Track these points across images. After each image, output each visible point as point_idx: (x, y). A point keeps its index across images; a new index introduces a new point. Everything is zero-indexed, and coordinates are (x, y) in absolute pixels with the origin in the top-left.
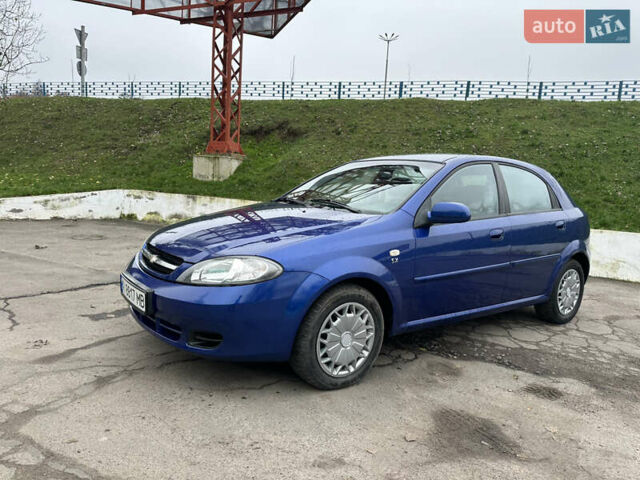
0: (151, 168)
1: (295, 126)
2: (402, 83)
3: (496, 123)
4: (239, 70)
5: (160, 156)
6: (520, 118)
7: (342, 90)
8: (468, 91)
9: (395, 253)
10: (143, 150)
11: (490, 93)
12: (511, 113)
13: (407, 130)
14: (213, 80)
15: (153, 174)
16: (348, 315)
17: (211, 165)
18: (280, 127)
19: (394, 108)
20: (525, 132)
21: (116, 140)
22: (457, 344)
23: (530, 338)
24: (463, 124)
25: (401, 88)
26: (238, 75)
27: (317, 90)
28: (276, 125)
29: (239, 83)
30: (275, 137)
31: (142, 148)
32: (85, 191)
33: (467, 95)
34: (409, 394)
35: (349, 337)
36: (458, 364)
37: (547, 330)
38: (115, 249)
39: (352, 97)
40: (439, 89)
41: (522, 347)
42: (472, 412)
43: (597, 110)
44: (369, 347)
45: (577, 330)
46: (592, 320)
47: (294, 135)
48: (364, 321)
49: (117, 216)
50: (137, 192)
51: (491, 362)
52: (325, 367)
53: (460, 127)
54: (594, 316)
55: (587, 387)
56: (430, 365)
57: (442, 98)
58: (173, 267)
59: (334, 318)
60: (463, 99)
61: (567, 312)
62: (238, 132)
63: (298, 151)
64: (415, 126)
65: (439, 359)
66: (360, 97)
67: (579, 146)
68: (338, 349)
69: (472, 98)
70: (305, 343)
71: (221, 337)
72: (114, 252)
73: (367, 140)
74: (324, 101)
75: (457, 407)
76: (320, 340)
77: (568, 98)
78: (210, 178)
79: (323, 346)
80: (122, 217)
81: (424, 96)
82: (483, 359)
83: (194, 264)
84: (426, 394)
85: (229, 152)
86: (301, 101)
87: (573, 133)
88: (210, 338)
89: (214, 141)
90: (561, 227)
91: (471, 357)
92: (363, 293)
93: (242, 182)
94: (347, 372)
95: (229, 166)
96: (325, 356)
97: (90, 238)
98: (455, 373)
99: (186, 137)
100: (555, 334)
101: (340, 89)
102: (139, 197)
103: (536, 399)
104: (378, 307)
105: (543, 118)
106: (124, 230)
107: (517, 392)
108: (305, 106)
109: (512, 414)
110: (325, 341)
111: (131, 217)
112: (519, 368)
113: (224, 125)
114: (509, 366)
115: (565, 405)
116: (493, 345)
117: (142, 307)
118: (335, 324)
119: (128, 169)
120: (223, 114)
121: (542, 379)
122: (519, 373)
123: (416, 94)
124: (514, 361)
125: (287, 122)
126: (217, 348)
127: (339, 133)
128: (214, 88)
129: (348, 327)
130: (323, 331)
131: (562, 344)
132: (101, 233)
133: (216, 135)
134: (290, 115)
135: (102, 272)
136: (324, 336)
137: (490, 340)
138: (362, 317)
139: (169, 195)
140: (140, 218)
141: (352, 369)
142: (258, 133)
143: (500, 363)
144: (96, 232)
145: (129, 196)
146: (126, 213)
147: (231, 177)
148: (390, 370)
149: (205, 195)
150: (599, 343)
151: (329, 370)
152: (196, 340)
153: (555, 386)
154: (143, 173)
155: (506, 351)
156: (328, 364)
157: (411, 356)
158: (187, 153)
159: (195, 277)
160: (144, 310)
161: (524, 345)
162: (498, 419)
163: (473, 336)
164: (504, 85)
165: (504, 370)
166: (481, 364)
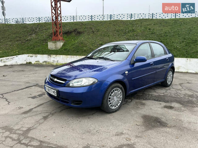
0: (34, 47)
1: (79, 30)
2: (111, 15)
3: (141, 27)
4: (60, 13)
5: (36, 42)
6: (148, 25)
7: (93, 18)
8: (131, 17)
9: (127, 72)
10: (30, 41)
11: (138, 17)
12: (145, 23)
13: (115, 30)
14: (52, 17)
15: (35, 48)
16: (116, 92)
17: (54, 44)
18: (75, 31)
19: (110, 23)
20: (150, 29)
21: (21, 38)
22: (142, 96)
23: (161, 92)
24: (131, 27)
25: (111, 17)
26: (60, 15)
27: (84, 18)
28: (74, 30)
29: (61, 17)
30: (73, 34)
31: (30, 40)
32: (14, 56)
33: (131, 18)
34: (133, 112)
35: (116, 98)
36: (144, 102)
37: (165, 89)
38: (29, 74)
39: (96, 20)
40: (122, 16)
41: (159, 95)
42: (152, 115)
43: (170, 21)
44: (121, 100)
45: (173, 88)
46: (176, 85)
47: (79, 33)
48: (120, 93)
49: (25, 63)
50: (31, 55)
51: (152, 100)
52: (110, 107)
53: (130, 28)
54: (176, 84)
55: (179, 105)
56: (136, 103)
57: (123, 19)
58: (64, 82)
59: (112, 93)
60: (130, 19)
61: (169, 83)
62: (61, 33)
63: (82, 38)
64: (117, 29)
65: (138, 101)
66: (98, 20)
67: (165, 33)
68: (113, 101)
69: (133, 19)
70: (105, 101)
71: (82, 102)
72: (29, 75)
73: (103, 34)
74: (87, 21)
75: (148, 114)
76: (109, 99)
77: (161, 18)
78: (54, 49)
79: (109, 101)
80: (27, 63)
81: (118, 19)
82: (150, 99)
83: (70, 81)
84: (138, 111)
85: (59, 40)
86: (80, 22)
87: (163, 29)
88: (79, 102)
89: (54, 36)
90: (168, 60)
91: (146, 99)
92: (119, 85)
93: (65, 50)
94: (116, 108)
95: (60, 44)
96: (110, 104)
97: (20, 71)
98: (144, 104)
99: (44, 35)
100: (167, 90)
101: (92, 17)
102: (32, 56)
103: (167, 110)
104: (123, 88)
105: (155, 25)
106: (29, 68)
107: (162, 108)
108: (82, 24)
109: (162, 115)
110: (110, 100)
111: (30, 63)
112: (160, 101)
113: (57, 31)
114: (157, 100)
115: (175, 110)
116: (152, 95)
117: (55, 95)
118: (112, 94)
119: (26, 48)
120: (56, 27)
121: (167, 104)
122: (161, 102)
123: (116, 19)
124: (158, 99)
125: (76, 29)
126: (81, 105)
127: (94, 32)
128: (53, 19)
129: (115, 95)
130: (109, 97)
131: (170, 93)
132: (22, 69)
133: (55, 35)
134: (77, 27)
135: (28, 83)
136: (110, 98)
137: (150, 93)
138: (119, 92)
139: (42, 55)
140: (33, 63)
141: (117, 107)
142: (67, 33)
143: (155, 100)
144: (20, 69)
145: (28, 56)
146: (28, 62)
147: (61, 48)
148: (126, 105)
149: (54, 54)
150: (180, 92)
151: (111, 107)
152: (74, 103)
153: (171, 105)
154: (32, 48)
155: (156, 96)
156: (111, 106)
157: (130, 101)
158: (45, 41)
159: (71, 85)
160: (56, 95)
161: (160, 94)
162: (159, 116)
163: (146, 93)
164: (142, 14)
165: (157, 102)
166: (149, 101)
